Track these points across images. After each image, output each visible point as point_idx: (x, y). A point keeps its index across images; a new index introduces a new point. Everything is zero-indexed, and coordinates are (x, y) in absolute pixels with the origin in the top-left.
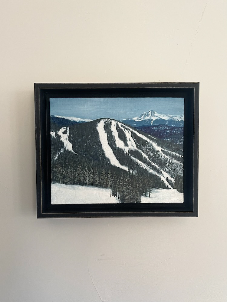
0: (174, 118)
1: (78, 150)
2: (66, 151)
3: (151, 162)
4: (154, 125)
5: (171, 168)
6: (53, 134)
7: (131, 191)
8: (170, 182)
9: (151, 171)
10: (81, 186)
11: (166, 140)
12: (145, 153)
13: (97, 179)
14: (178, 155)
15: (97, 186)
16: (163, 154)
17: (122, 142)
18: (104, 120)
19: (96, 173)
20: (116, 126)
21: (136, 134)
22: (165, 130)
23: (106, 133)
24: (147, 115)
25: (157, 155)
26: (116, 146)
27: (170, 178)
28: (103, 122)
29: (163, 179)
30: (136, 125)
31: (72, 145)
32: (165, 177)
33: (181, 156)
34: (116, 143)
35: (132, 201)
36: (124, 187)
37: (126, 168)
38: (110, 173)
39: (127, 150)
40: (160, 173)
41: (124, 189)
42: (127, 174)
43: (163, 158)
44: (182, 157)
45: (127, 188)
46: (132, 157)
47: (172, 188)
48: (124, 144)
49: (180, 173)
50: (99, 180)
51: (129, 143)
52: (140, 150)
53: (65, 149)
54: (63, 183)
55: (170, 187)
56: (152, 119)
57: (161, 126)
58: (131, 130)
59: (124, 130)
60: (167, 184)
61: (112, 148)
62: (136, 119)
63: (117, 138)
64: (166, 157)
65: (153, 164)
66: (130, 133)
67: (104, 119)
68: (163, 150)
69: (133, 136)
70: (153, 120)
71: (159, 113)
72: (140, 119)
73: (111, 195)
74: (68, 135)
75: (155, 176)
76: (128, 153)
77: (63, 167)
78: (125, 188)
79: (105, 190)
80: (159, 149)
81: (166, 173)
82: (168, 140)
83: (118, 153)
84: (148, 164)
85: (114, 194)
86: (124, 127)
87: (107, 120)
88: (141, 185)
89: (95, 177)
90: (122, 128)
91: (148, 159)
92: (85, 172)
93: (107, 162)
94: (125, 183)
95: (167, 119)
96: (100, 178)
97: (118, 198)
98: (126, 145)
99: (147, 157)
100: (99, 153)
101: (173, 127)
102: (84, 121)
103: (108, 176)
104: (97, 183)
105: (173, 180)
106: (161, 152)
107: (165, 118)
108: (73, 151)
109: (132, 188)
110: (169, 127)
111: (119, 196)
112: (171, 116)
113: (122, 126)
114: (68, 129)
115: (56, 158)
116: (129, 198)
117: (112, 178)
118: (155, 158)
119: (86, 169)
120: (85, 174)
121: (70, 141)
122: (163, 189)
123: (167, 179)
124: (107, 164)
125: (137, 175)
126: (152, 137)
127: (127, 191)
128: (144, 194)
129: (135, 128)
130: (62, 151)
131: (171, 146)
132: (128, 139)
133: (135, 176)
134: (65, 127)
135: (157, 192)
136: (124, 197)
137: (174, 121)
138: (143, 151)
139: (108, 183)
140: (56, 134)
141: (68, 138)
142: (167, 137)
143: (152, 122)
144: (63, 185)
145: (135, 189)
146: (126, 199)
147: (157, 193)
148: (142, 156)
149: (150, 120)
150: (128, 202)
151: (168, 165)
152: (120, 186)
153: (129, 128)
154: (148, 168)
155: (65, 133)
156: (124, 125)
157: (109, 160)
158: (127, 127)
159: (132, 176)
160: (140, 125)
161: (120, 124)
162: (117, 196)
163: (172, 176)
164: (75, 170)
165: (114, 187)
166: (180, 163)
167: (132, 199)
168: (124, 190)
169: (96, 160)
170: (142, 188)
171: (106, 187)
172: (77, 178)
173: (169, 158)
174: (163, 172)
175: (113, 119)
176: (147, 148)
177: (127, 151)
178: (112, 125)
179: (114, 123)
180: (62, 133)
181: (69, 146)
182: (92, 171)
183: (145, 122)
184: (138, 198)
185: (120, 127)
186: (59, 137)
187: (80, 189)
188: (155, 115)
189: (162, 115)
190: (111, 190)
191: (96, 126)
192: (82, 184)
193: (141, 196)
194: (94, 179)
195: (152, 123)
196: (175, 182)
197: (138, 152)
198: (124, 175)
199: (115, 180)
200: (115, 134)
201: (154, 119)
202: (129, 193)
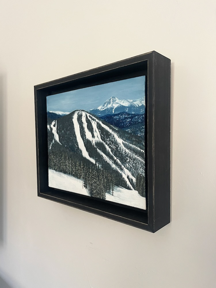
0: (135, 103)
1: (62, 141)
2: (55, 141)
3: (113, 156)
4: (115, 113)
5: (132, 165)
6: (48, 126)
7: (98, 186)
8: (131, 181)
9: (114, 166)
10: (64, 174)
11: (127, 130)
12: (108, 145)
13: (74, 169)
14: (139, 149)
15: (74, 176)
16: (124, 147)
17: (90, 133)
18: (77, 112)
19: (73, 163)
20: (85, 116)
21: (100, 125)
22: (126, 118)
23: (79, 125)
24: (109, 103)
25: (119, 148)
26: (86, 138)
27: (131, 177)
28: (77, 113)
29: (125, 176)
30: (100, 114)
31: (58, 136)
32: (126, 174)
33: (142, 150)
34: (86, 134)
35: (98, 197)
37: (93, 161)
38: (82, 164)
39: (94, 141)
40: (122, 169)
42: (94, 167)
43: (124, 152)
45: (95, 182)
46: (98, 149)
47: (133, 189)
49: (141, 171)
51: (95, 134)
52: (104, 142)
54: (54, 170)
56: (113, 107)
57: (122, 114)
58: (97, 120)
59: (91, 121)
60: (128, 183)
61: (83, 140)
62: (100, 108)
63: (86, 130)
64: (127, 151)
65: (115, 158)
66: (96, 123)
67: (77, 110)
68: (124, 142)
69: (98, 127)
70: (114, 108)
71: (119, 99)
72: (103, 107)
73: (84, 187)
74: (56, 127)
75: (117, 172)
76: (95, 145)
77: (54, 155)
78: (93, 181)
79: (79, 180)
80: (120, 141)
81: (127, 170)
83: (88, 144)
84: (111, 158)
85: (86, 186)
86: (91, 118)
87: (79, 111)
88: (106, 181)
89: (72, 167)
91: (111, 153)
92: (66, 161)
93: (80, 154)
94: (93, 176)
95: (127, 106)
96: (75, 169)
97: (88, 190)
98: (93, 136)
99: (110, 150)
100: (74, 144)
101: (133, 114)
102: (65, 114)
103: (81, 167)
104: (74, 173)
105: (134, 180)
106: (122, 145)
107: (126, 104)
108: (59, 142)
109: (98, 182)
110: (129, 114)
112: (132, 101)
114: (56, 122)
115: (50, 148)
116: (96, 192)
117: (84, 170)
118: (117, 152)
119: (67, 158)
120: (67, 163)
121: (57, 133)
122: (124, 188)
123: (128, 177)
124: (80, 156)
125: (102, 169)
126: (113, 127)
127: (95, 184)
128: (108, 191)
129: (99, 118)
130: (53, 142)
131: (132, 138)
132: (94, 130)
133: (100, 169)
134: (54, 121)
135: (120, 191)
136: (92, 191)
137: (134, 107)
139: (81, 175)
140: (50, 127)
141: (56, 130)
142: (127, 127)
143: (114, 110)
145: (100, 184)
146: (94, 193)
147: (119, 193)
148: (106, 149)
149: (112, 108)
150: (95, 197)
151: (129, 160)
152: (89, 179)
153: (95, 118)
154: (110, 162)
155: (54, 126)
156: (91, 116)
157: (81, 151)
158: (93, 117)
159: (98, 170)
160: (103, 115)
161: (88, 115)
162: (88, 188)
163: (133, 175)
164: (60, 159)
165: (85, 179)
166: (141, 159)
167: (98, 194)
168: (92, 183)
169: (73, 151)
170: (106, 184)
171: (79, 178)
172: (62, 167)
173: (130, 152)
174: (124, 168)
175: (83, 111)
176: (110, 140)
177: (94, 143)
178: (83, 116)
179: (84, 114)
180: (53, 126)
182: (71, 161)
183: (108, 111)
184: (104, 194)
185: (89, 118)
186: (51, 129)
187: (64, 177)
188: (116, 101)
189: (123, 101)
190: (83, 182)
191: (72, 118)
192: (65, 172)
193: (106, 192)
194: (72, 169)
195: (113, 112)
196: (137, 183)
197: (102, 144)
198: (92, 168)
199: (86, 172)
200: (85, 125)
201: (115, 106)
202: (96, 187)
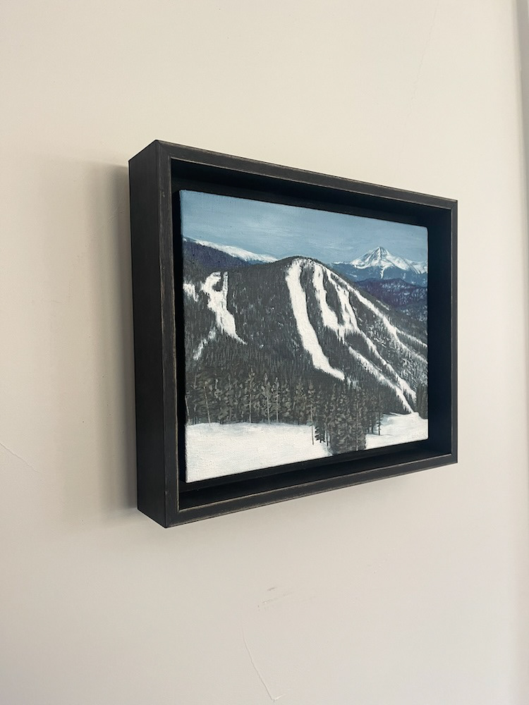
0: (415, 266)
1: (247, 332)
2: (222, 335)
3: (381, 358)
4: (384, 279)
5: (411, 371)
6: (189, 288)
7: (350, 426)
8: (409, 399)
9: (382, 378)
10: (255, 425)
11: (404, 311)
12: (372, 339)
13: (288, 404)
14: (421, 342)
15: (288, 421)
16: (399, 341)
17: (333, 314)
18: (301, 261)
19: (284, 389)
20: (322, 275)
21: (356, 297)
22: (402, 290)
23: (304, 293)
24: (375, 257)
25: (390, 343)
26: (322, 324)
27: (410, 391)
28: (298, 265)
29: (399, 393)
30: (355, 276)
31: (233, 320)
32: (402, 389)
33: (424, 344)
34: (323, 315)
35: (351, 449)
36: (338, 417)
37: (340, 375)
38: (311, 387)
39: (341, 331)
40: (395, 381)
41: (337, 423)
42: (342, 388)
43: (399, 349)
44: (426, 346)
45: (343, 419)
46: (350, 348)
47: (412, 411)
48: (336, 319)
49: (423, 379)
50: (291, 407)
51: (345, 316)
52: (364, 334)
53: (218, 330)
54: (215, 420)
55: (410, 409)
56: (382, 267)
57: (396, 281)
58: (349, 287)
59: (336, 288)
60: (405, 403)
61: (315, 327)
62: (357, 264)
63: (324, 306)
64: (404, 347)
65: (385, 363)
66: (347, 293)
67: (301, 258)
68: (399, 332)
69: (352, 302)
70: (384, 269)
71: (392, 255)
72: (363, 263)
73: (315, 439)
74: (226, 293)
75: (387, 388)
76: (343, 339)
77: (214, 378)
78: (339, 419)
79: (302, 428)
80: (392, 330)
81: (403, 380)
82: (406, 312)
83: (327, 338)
84: (376, 362)
85: (320, 438)
86: (337, 280)
87: (305, 261)
88: (366, 410)
89: (283, 400)
90: (334, 283)
91: (376, 353)
92: (263, 388)
93: (306, 363)
94: (339, 409)
95: (404, 269)
96: (292, 401)
97: (326, 443)
98: (341, 321)
99: (374, 348)
100: (290, 341)
101: (412, 285)
102: (260, 259)
103: (308, 395)
104: (288, 413)
105: (414, 395)
106: (396, 337)
107: (402, 266)
108: (236, 337)
109: (351, 418)
110: (407, 284)
111: (329, 440)
112: (411, 262)
113: (333, 277)
114: (226, 278)
115: (197, 356)
116: (345, 442)
117: (316, 400)
118: (388, 351)
119: (266, 379)
120: (264, 393)
121: (230, 309)
122: (399, 415)
123: (405, 394)
124: (306, 367)
125: (358, 388)
126: (382, 304)
127: (343, 425)
128: (370, 429)
129: (355, 284)
130: (212, 335)
131: (411, 325)
132: (343, 308)
133: (355, 390)
134: (219, 273)
135: (391, 422)
136: (338, 441)
137: (414, 273)
138: (368, 336)
139: (308, 412)
140: (197, 289)
141: (225, 302)
142: (404, 307)
143: (382, 272)
144: (215, 426)
145: (355, 420)
146: (342, 445)
147: (390, 425)
148: (366, 345)
149: (379, 269)
150: (344, 451)
151: (406, 363)
152: (330, 417)
153: (346, 283)
154: (375, 371)
155: (217, 288)
156: (336, 276)
157: (309, 356)
158: (341, 280)
159: (350, 392)
160: (363, 278)
161: (329, 273)
162: (326, 440)
163: (412, 387)
164: (241, 386)
165: (320, 419)
166: (423, 359)
167: (350, 442)
168: (336, 425)
169: (284, 357)
170: (368, 418)
171: (303, 422)
172: (246, 405)
173: (408, 349)
174: (399, 379)
175: (316, 261)
176: (375, 329)
177: (342, 334)
178: (316, 274)
179: (318, 269)
180: (211, 289)
181: (228, 323)
182: (278, 385)
183: (372, 271)
184: (362, 439)
185: (330, 279)
186: (205, 298)
187: (252, 433)
188: (387, 257)
189: (397, 260)
190: (314, 427)
191: (285, 274)
192: (257, 418)
193: (365, 434)
194: (281, 404)
195: (382, 275)
196: (417, 399)
197: (360, 336)
198: (336, 390)
199: (322, 402)
200: (321, 295)
201: (386, 265)
202: (345, 430)
